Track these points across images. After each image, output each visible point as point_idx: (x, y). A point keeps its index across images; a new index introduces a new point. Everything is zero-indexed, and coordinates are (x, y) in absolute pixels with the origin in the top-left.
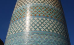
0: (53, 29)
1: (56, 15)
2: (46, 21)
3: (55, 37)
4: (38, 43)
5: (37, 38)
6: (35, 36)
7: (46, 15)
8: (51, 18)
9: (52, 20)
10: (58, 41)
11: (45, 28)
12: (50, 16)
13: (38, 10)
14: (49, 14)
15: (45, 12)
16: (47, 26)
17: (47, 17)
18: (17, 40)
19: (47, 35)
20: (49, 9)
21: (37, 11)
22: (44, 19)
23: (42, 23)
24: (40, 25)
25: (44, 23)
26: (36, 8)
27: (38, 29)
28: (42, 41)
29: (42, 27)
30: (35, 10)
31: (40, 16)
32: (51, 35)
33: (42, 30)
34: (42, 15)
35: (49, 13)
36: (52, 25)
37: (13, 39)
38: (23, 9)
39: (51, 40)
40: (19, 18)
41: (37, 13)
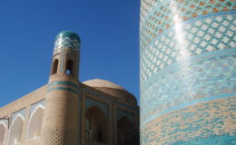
2: (226, 23)
4: (220, 81)
5: (214, 70)
6: (208, 67)
7: (220, 9)
11: (226, 40)
12: (230, 8)
14: (229, 4)
16: (230, 34)
18: (168, 86)
22: (219, 19)
23: (216, 30)
24: (213, 37)
25: (222, 29)
27: (210, 48)
28: (228, 74)
29: (220, 40)
31: (205, 15)
33: (221, 46)
34: (210, 10)
38: (162, 8)
40: (157, 33)
41: (198, 8)
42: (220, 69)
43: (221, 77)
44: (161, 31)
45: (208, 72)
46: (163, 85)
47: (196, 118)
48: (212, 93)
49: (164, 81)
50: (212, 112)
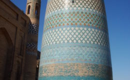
0: (94, 40)
2: (88, 32)
3: (96, 48)
4: (80, 56)
5: (79, 51)
6: (77, 49)
7: (87, 24)
8: (93, 27)
9: (93, 30)
10: (98, 52)
11: (86, 39)
12: (91, 25)
13: (78, 17)
14: (91, 23)
15: (86, 20)
16: (88, 37)
17: (89, 26)
18: (59, 52)
19: (88, 47)
20: (90, 16)
21: (78, 19)
22: (85, 29)
23: (83, 34)
24: (81, 37)
25: (86, 34)
26: (76, 15)
27: (79, 41)
28: (84, 54)
29: (84, 39)
30: (76, 17)
31: (81, 25)
32: (92, 47)
33: (84, 42)
34: (83, 24)
35: (90, 20)
36: (93, 35)
37: (54, 50)
38: (62, 14)
39: (92, 52)
40: (58, 25)
41: (78, 21)
42: (81, 51)
43: (81, 54)
44: (60, 25)
45: (77, 51)
46: (57, 51)
47: (69, 68)
48: (77, 60)
49: (58, 49)
50: (76, 67)
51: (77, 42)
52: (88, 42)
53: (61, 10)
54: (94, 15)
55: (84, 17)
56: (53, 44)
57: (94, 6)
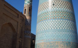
0: (67, 27)
1: (69, 16)
2: (63, 22)
3: (68, 32)
4: (59, 37)
8: (66, 19)
9: (66, 21)
10: (70, 34)
11: (62, 27)
12: (65, 18)
13: (57, 14)
14: (65, 17)
15: (62, 15)
16: (63, 25)
17: (63, 19)
19: (63, 31)
20: (64, 13)
21: (57, 15)
24: (59, 25)
26: (56, 12)
27: (58, 28)
28: (61, 36)
30: (56, 14)
32: (66, 31)
34: (60, 18)
35: (64, 15)
36: (67, 24)
37: (43, 34)
38: (47, 12)
39: (66, 34)
41: (57, 16)
42: (60, 34)
43: (60, 36)
44: (46, 19)
45: (57, 34)
48: (57, 39)
49: (46, 33)
50: (56, 44)
51: (57, 28)
52: (63, 28)
53: (47, 10)
54: (66, 12)
55: (60, 14)
56: (42, 30)
57: (66, 6)
